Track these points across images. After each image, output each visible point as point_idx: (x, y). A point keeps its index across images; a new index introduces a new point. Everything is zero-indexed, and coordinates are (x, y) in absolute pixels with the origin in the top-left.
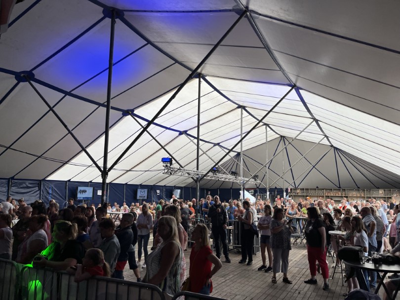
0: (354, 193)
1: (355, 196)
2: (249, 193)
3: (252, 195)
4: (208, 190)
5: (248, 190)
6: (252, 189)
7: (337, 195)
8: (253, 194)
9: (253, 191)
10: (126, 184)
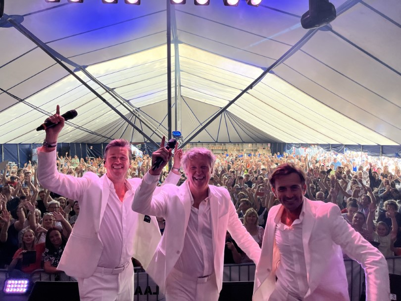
1: (233, 149)
2: (136, 147)
3: (139, 149)
5: (135, 144)
6: (140, 143)
7: (219, 149)
9: (140, 145)
10: (20, 144)
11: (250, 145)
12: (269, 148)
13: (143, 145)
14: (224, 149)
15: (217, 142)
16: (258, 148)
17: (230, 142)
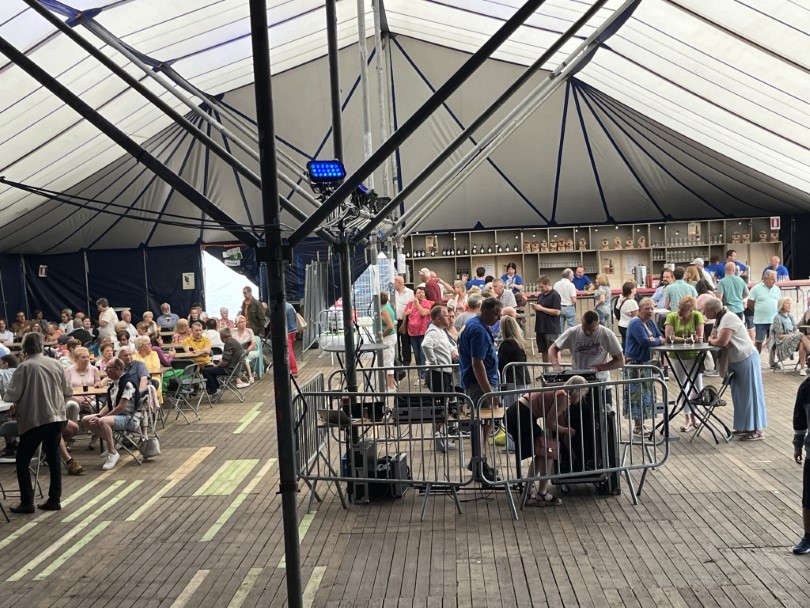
0: (617, 239)
1: (620, 248)
2: (223, 260)
3: (235, 269)
4: (34, 260)
5: (216, 249)
6: (234, 243)
7: (563, 250)
8: (238, 263)
11: (693, 229)
12: (775, 239)
13: (247, 254)
14: (582, 250)
15: (552, 223)
16: (730, 241)
17: (611, 221)
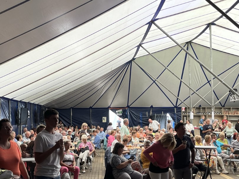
2: (116, 113)
3: (120, 116)
5: (114, 109)
6: (120, 108)
8: (121, 114)
9: (121, 111)
13: (124, 111)
